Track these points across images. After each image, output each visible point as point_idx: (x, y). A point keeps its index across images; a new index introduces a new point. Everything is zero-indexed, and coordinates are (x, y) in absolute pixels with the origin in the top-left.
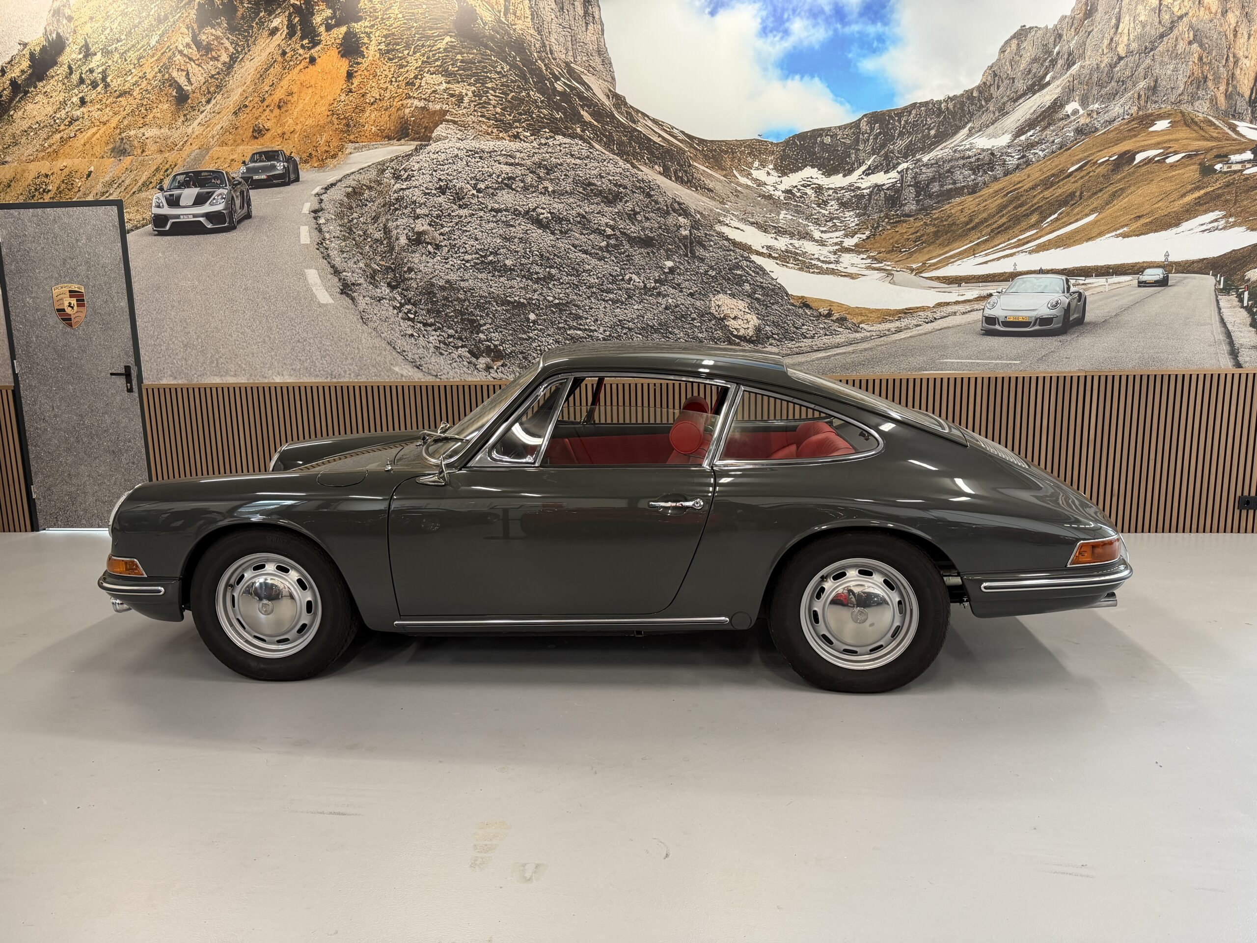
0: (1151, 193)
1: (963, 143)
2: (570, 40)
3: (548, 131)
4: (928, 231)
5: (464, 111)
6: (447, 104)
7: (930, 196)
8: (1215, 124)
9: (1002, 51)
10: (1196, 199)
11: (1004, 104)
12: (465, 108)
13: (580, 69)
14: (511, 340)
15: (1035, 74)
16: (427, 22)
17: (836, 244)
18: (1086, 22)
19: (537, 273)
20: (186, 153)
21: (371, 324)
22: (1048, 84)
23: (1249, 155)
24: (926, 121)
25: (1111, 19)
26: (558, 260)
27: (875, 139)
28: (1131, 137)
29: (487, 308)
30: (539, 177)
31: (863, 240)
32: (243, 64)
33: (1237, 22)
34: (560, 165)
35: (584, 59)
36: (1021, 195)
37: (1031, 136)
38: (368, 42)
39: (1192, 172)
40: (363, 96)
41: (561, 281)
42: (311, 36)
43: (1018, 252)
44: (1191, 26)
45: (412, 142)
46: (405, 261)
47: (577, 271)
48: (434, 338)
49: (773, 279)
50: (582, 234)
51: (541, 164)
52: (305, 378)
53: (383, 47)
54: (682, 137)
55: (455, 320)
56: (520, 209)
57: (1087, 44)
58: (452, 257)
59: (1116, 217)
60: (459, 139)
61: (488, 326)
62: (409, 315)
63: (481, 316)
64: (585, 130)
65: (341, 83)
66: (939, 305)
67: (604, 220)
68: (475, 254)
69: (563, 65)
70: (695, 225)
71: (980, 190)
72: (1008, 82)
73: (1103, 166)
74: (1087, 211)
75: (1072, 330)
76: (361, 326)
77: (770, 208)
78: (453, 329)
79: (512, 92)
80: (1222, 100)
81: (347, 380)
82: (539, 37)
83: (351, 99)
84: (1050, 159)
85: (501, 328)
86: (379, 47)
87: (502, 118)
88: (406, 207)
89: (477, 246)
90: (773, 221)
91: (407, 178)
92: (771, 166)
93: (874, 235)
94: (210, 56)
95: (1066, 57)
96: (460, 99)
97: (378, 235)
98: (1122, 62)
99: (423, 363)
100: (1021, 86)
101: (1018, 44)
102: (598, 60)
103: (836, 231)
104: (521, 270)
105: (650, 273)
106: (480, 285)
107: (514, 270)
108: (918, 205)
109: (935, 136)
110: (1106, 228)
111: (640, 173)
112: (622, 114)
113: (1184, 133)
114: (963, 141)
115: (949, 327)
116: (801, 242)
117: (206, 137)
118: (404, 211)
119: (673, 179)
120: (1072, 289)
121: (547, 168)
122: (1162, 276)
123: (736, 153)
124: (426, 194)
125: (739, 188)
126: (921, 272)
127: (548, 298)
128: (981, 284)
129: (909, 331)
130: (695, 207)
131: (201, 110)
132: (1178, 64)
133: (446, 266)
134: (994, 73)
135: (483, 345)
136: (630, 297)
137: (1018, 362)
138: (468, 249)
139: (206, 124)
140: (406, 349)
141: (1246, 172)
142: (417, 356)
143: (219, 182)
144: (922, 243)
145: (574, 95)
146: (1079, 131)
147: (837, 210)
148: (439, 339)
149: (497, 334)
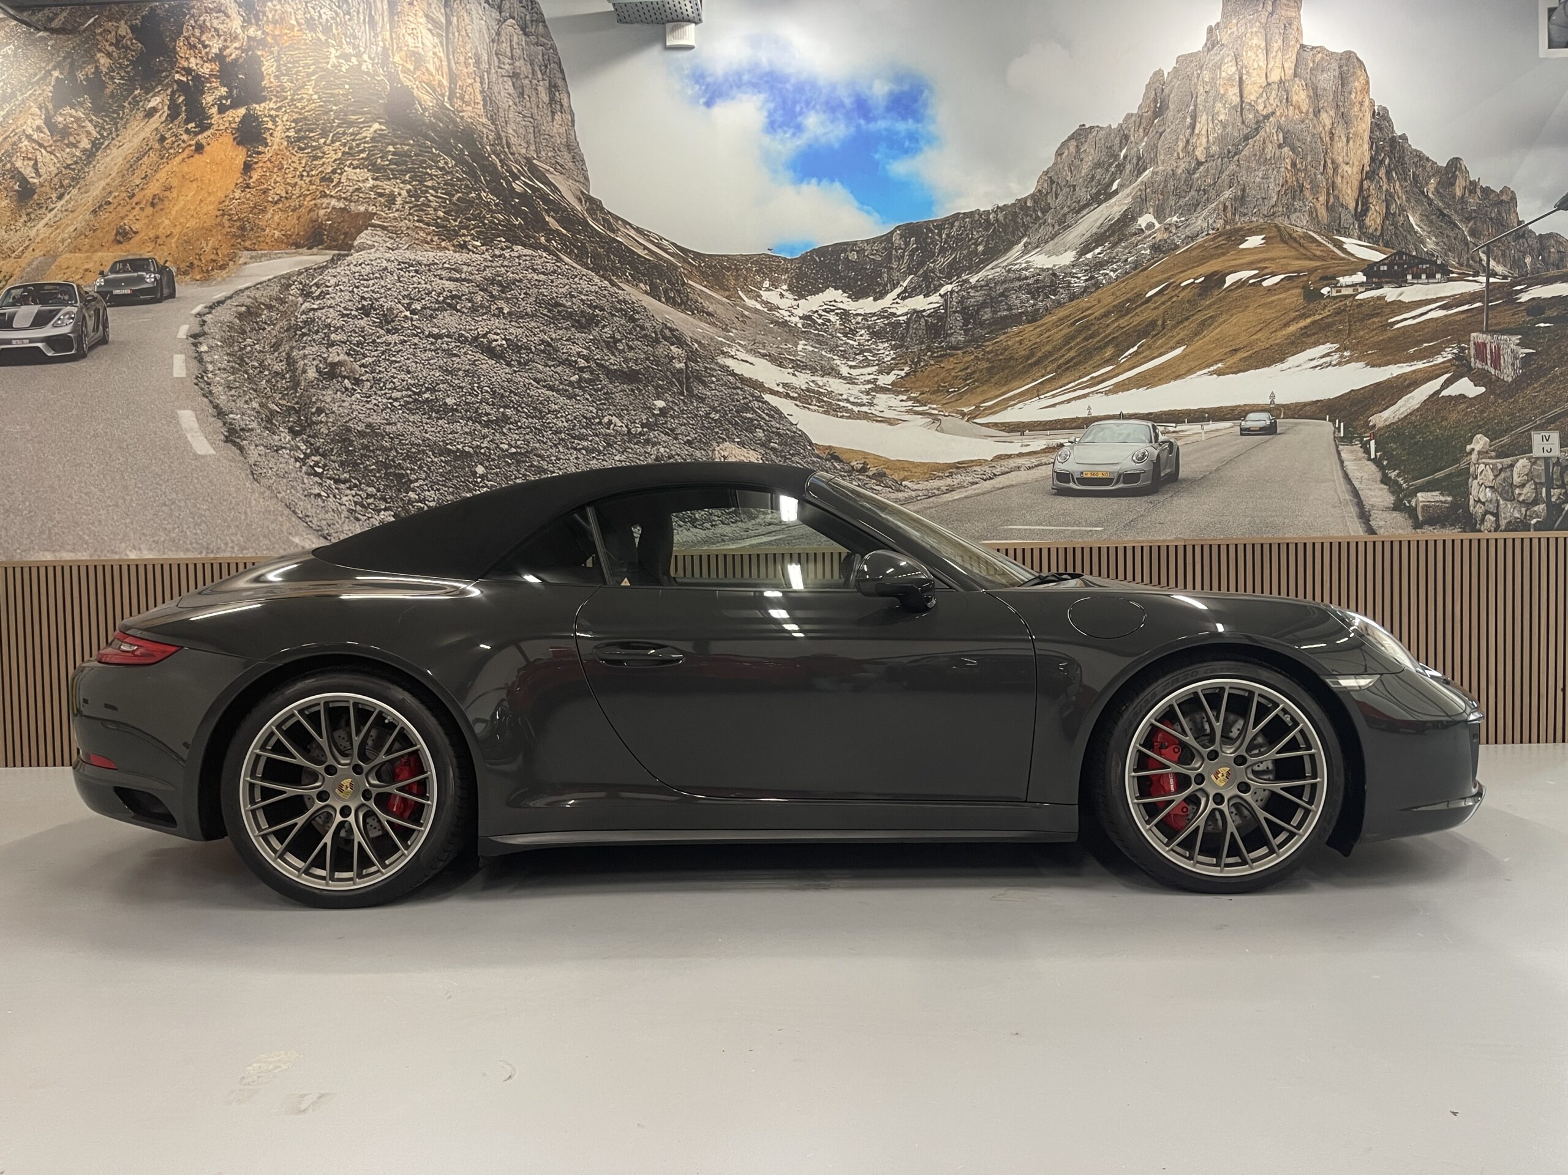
0: (1247, 322)
1: (1018, 261)
2: (531, 131)
3: (503, 240)
4: (980, 367)
5: (396, 214)
6: (374, 205)
7: (981, 324)
8: (1317, 241)
9: (1059, 154)
10: (1302, 329)
11: (1065, 215)
12: (397, 210)
13: (545, 166)
15: (1099, 180)
16: (350, 105)
17: (869, 382)
18: (1156, 121)
19: (487, 414)
20: (26, 261)
21: (263, 481)
22: (1116, 192)
23: (1360, 277)
24: (972, 234)
25: (1185, 118)
26: (515, 398)
27: (911, 255)
28: (1219, 256)
29: (420, 460)
30: (492, 296)
31: (902, 378)
32: (109, 151)
33: (1333, 124)
34: (518, 281)
35: (550, 154)
36: (1092, 324)
37: (1099, 254)
38: (273, 127)
39: (1294, 297)
40: (264, 193)
41: (519, 424)
42: (199, 118)
43: (1092, 392)
44: (1280, 127)
45: (327, 251)
46: (314, 399)
47: (540, 414)
48: (348, 498)
49: (792, 424)
50: (546, 365)
51: (494, 279)
52: (170, 553)
53: (292, 133)
54: (672, 249)
55: (378, 475)
56: (467, 335)
57: (1159, 147)
58: (376, 394)
59: (1208, 350)
60: (389, 248)
61: (421, 482)
62: (316, 469)
63: (412, 469)
64: (552, 239)
65: (237, 177)
66: (999, 458)
67: (575, 349)
68: (406, 390)
69: (523, 162)
70: (692, 356)
71: (1041, 318)
72: (1068, 189)
73: (1188, 290)
74: (1172, 343)
75: (1164, 489)
76: (251, 484)
77: (785, 337)
78: (375, 487)
79: (457, 192)
80: (1322, 212)
81: (228, 555)
82: (492, 127)
83: (248, 195)
84: (1123, 282)
85: (439, 484)
86: (287, 134)
87: (445, 223)
88: (317, 332)
89: (409, 381)
90: (789, 353)
91: (320, 295)
92: (785, 287)
93: (915, 372)
94: (66, 142)
95: (1135, 161)
96: (391, 199)
97: (279, 367)
98: (1202, 168)
99: (332, 531)
100: (1083, 195)
101: (1077, 146)
102: (567, 156)
103: (868, 366)
104: (466, 411)
105: (635, 415)
106: (411, 429)
107: (456, 410)
108: (966, 335)
109: (984, 253)
110: (1197, 363)
111: (620, 292)
112: (597, 221)
113: (1280, 251)
114: (1018, 259)
115: (1012, 486)
116: (825, 379)
117: (54, 241)
118: (315, 337)
119: (663, 300)
120: (1161, 438)
121: (501, 285)
122: (1268, 422)
123: (741, 270)
124: (343, 316)
125: (746, 313)
126: (975, 418)
127: (501, 446)
128: (1048, 432)
129: (963, 490)
130: (691, 335)
131: (49, 208)
132: (1268, 170)
133: (368, 406)
134: (1051, 179)
135: (413, 507)
136: (609, 445)
137: (1101, 529)
138: (398, 384)
139: (55, 225)
140: (310, 514)
141: (1357, 298)
142: (324, 522)
143: (66, 297)
144: (974, 382)
145: (537, 197)
146: (1156, 248)
147: (868, 341)
148: (356, 499)
149: (432, 492)
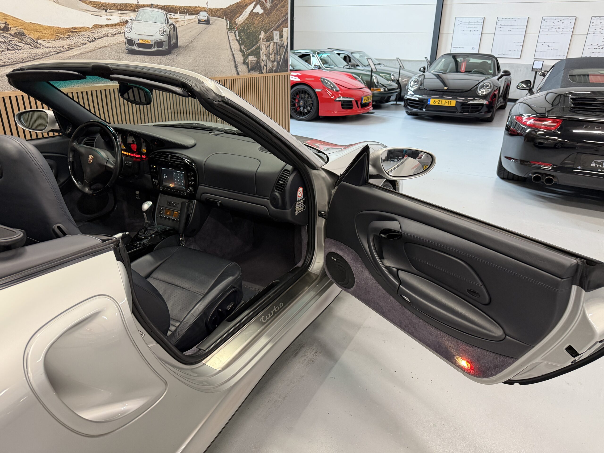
66: (95, 26)
75: (173, 51)
115: (106, 47)
120: (170, 22)
122: (207, 17)
129: (78, 48)
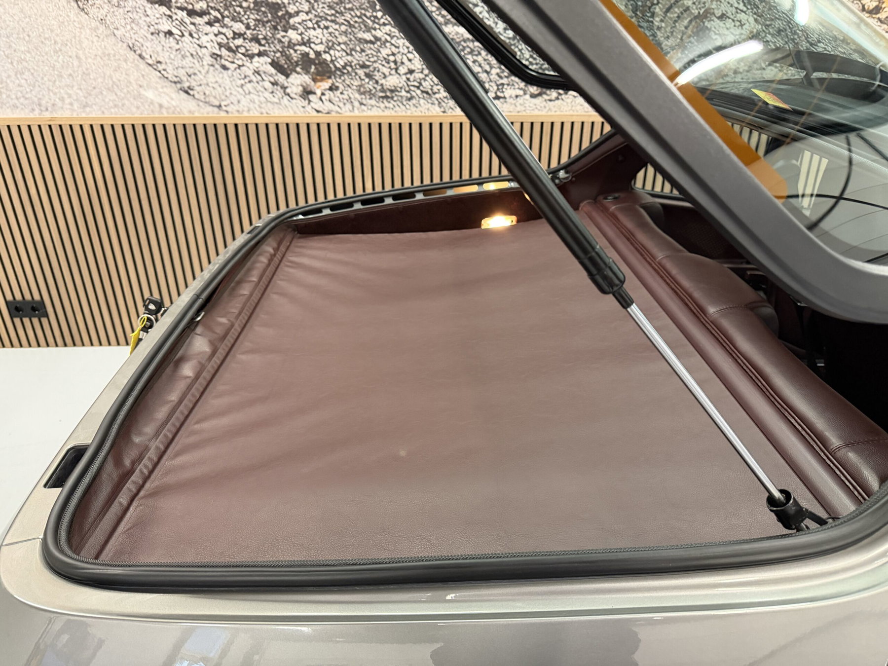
14: (345, 43)
21: (93, 11)
48: (209, 37)
78: (242, 22)
81: (67, 114)
85: (326, 19)
99: (194, 84)
135: (295, 51)
140: (161, 59)
142: (183, 71)
148: (219, 40)
149: (320, 30)
